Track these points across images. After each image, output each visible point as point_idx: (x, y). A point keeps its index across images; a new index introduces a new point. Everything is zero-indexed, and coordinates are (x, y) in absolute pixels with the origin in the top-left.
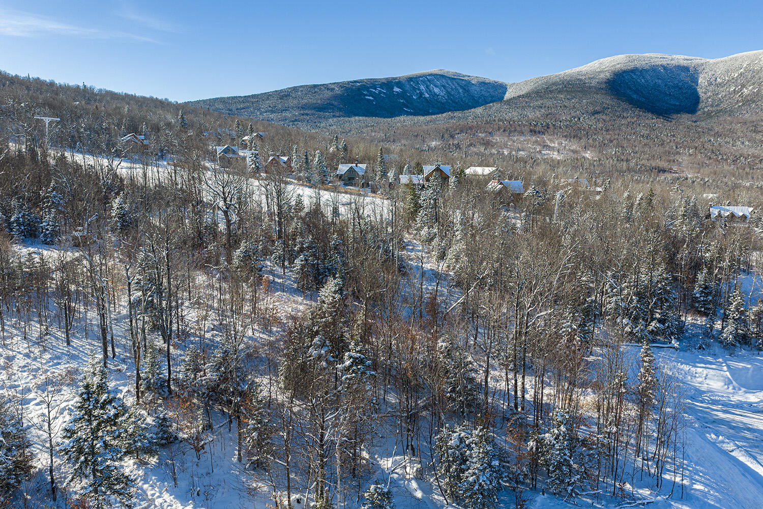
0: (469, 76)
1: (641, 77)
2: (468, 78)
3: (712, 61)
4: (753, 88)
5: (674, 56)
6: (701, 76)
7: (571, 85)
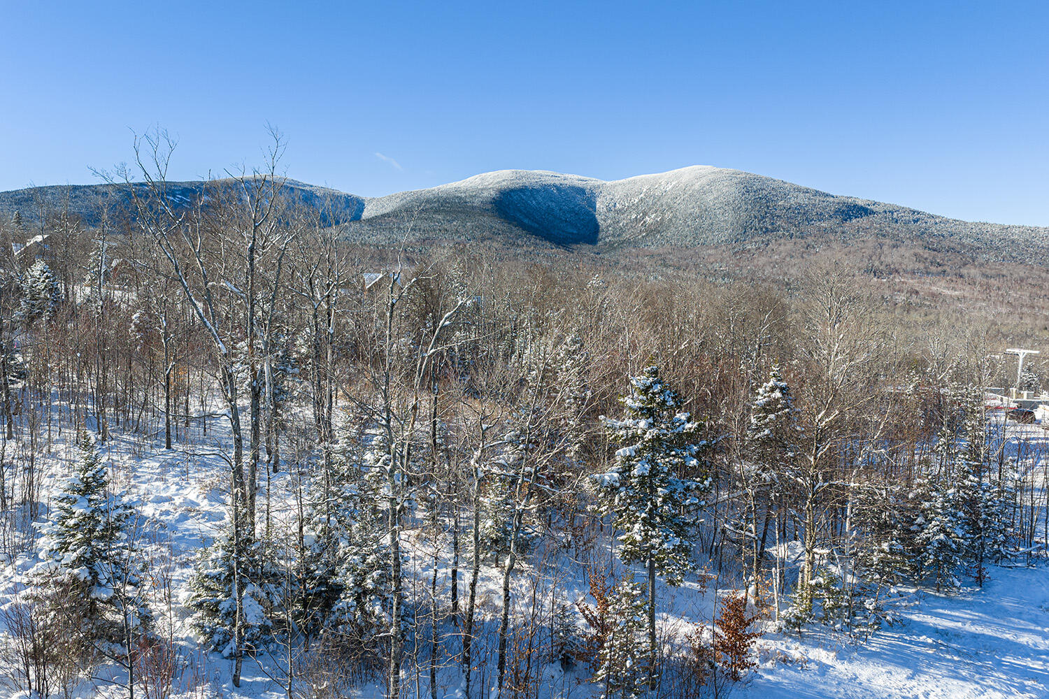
0: (311, 186)
1: (532, 199)
2: (311, 188)
3: (608, 183)
4: (656, 217)
5: (567, 175)
6: (599, 200)
7: (449, 203)
